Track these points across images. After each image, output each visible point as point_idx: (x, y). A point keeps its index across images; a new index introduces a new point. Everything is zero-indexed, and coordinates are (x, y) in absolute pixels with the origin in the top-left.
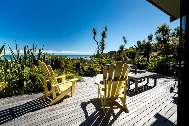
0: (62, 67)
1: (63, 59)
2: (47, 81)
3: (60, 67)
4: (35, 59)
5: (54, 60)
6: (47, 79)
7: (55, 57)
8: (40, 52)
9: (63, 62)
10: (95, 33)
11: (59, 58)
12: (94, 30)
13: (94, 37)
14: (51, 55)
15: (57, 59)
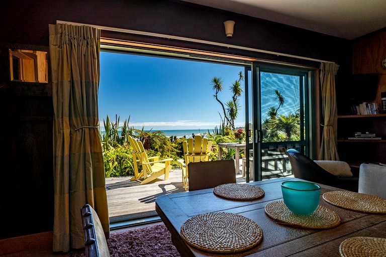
0: (156, 148)
1: (158, 137)
2: (137, 161)
3: (153, 148)
4: (118, 136)
5: (143, 139)
6: (137, 159)
7: (147, 134)
8: (125, 125)
9: (158, 141)
10: (218, 87)
11: (151, 135)
12: (215, 81)
13: (216, 94)
14: (140, 131)
15: (149, 137)
